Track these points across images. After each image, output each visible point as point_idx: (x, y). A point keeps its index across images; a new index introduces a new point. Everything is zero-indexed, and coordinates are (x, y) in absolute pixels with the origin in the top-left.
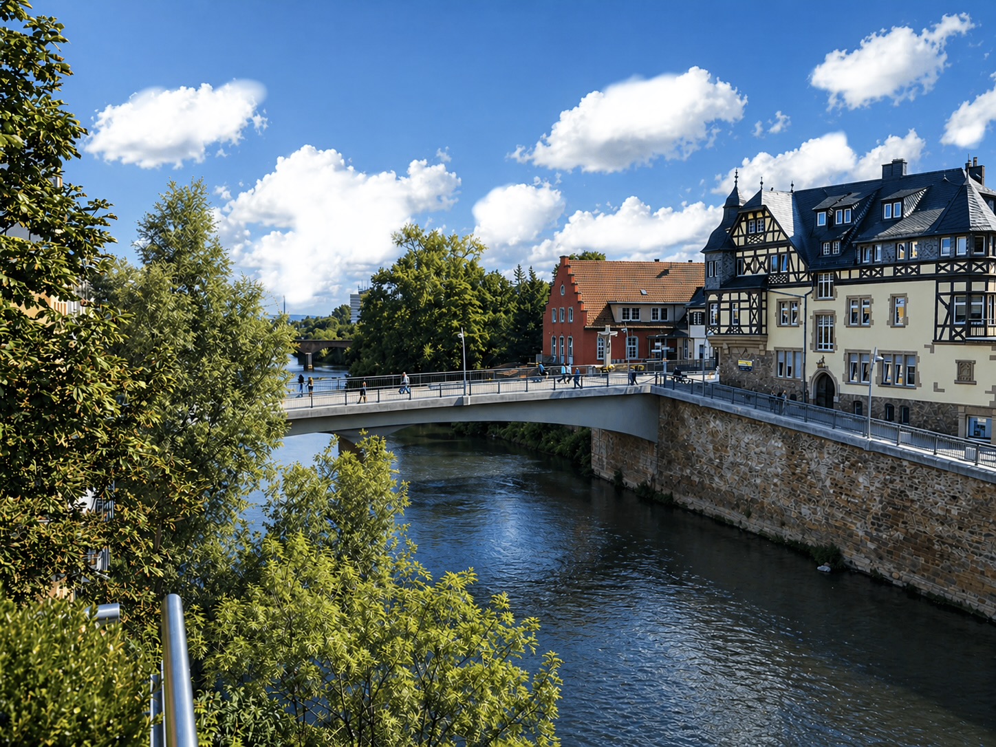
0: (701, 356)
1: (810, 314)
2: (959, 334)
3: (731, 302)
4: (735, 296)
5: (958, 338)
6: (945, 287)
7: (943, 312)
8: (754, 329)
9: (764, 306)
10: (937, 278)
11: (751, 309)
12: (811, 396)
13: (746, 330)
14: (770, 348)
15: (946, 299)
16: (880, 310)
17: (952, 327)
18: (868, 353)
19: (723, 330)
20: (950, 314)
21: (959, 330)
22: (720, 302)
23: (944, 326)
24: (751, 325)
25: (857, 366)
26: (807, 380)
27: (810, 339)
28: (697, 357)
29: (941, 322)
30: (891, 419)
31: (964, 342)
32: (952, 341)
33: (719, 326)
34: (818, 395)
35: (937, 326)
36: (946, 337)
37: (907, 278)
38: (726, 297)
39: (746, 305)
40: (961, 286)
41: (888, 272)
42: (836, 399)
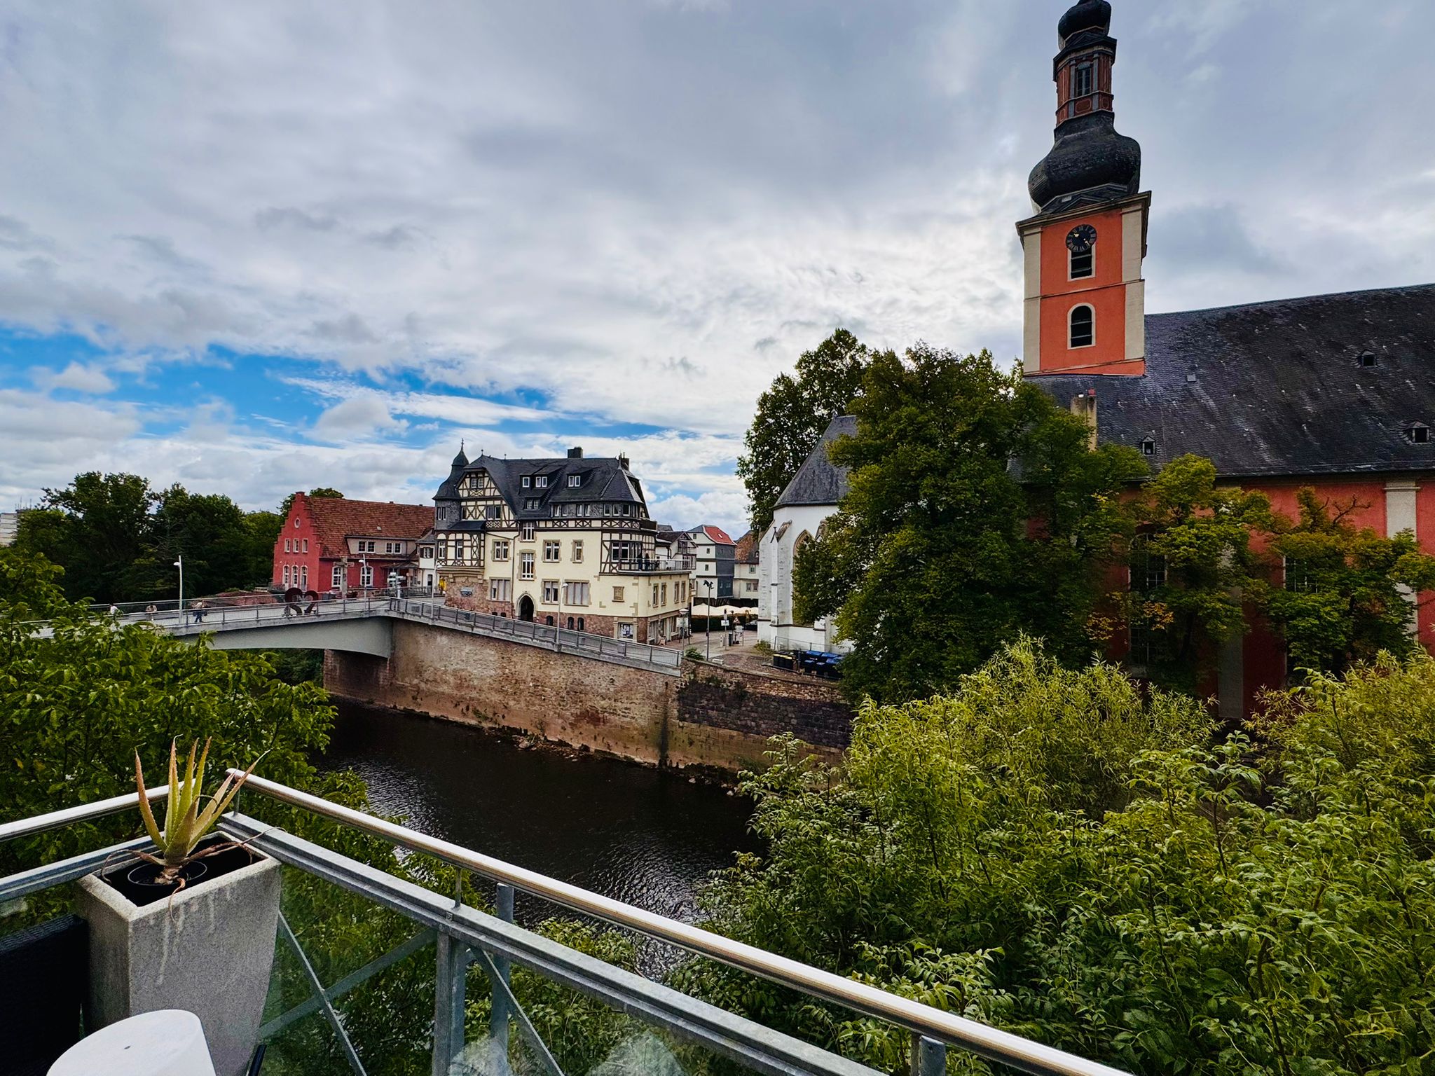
0: (430, 583)
1: (517, 551)
2: (614, 568)
3: (457, 541)
4: (459, 536)
5: (614, 571)
6: (607, 536)
7: (605, 553)
8: (474, 563)
9: (482, 544)
10: (603, 531)
11: (472, 547)
12: (517, 614)
13: (468, 563)
14: (487, 577)
15: (607, 544)
16: (566, 551)
17: (611, 564)
18: (556, 582)
19: (450, 563)
20: (609, 555)
21: (614, 565)
22: (446, 541)
23: (606, 563)
24: (472, 559)
25: (551, 591)
26: (515, 601)
27: (516, 571)
28: (425, 584)
29: (604, 560)
30: (572, 628)
31: (619, 574)
32: (610, 573)
33: (446, 560)
34: (523, 612)
35: (601, 563)
36: (607, 570)
37: (583, 529)
38: (452, 537)
39: (468, 543)
40: (616, 537)
41: (572, 524)
42: (534, 615)
